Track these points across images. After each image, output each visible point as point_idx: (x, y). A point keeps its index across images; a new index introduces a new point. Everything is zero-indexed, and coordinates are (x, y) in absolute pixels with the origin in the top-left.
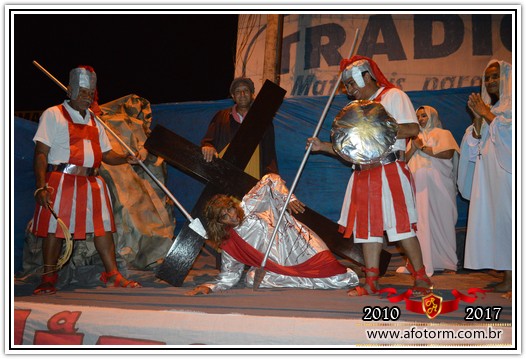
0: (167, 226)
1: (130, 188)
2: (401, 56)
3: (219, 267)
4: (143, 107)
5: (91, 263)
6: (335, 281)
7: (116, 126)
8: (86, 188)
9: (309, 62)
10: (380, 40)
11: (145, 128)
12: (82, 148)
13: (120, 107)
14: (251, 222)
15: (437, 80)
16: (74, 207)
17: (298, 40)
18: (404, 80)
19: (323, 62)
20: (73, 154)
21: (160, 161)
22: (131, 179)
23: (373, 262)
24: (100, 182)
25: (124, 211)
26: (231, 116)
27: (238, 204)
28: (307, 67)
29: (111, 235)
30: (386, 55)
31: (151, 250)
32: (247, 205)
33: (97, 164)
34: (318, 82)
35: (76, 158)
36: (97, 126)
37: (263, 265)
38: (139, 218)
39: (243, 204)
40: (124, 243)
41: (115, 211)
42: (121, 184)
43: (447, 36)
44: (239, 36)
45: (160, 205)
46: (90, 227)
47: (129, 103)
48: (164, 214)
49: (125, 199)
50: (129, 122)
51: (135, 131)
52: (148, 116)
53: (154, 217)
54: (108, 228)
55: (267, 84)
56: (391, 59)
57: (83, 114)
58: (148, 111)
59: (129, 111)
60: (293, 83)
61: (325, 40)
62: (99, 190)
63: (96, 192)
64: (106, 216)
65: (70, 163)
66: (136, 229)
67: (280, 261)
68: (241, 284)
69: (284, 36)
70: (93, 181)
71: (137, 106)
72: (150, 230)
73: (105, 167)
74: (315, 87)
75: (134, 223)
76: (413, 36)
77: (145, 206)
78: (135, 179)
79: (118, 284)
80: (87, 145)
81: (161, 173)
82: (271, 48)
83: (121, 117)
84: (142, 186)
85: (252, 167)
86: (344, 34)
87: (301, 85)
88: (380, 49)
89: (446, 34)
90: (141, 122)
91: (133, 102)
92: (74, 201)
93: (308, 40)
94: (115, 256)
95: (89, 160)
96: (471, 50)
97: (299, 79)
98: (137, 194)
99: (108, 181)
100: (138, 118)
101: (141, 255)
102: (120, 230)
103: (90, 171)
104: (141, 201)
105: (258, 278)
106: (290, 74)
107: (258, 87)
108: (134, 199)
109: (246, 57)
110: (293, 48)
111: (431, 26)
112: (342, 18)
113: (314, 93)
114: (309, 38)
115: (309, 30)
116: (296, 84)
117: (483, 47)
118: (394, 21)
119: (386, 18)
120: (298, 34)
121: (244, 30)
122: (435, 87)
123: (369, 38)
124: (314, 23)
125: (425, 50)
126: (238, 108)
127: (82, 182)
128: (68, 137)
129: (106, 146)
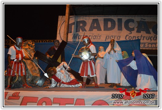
1: (30, 65)
2: (101, 30)
3: (51, 83)
4: (32, 44)
5: (20, 83)
6: (76, 85)
7: (26, 49)
8: (19, 65)
9: (77, 30)
10: (95, 25)
11: (33, 50)
14: (58, 73)
15: (109, 36)
16: (16, 69)
17: (74, 24)
18: (101, 36)
19: (81, 31)
20: (17, 57)
21: (37, 58)
22: (30, 63)
23: (85, 81)
24: (22, 64)
26: (54, 48)
28: (77, 31)
29: (25, 76)
31: (35, 79)
33: (22, 59)
34: (79, 36)
35: (17, 58)
37: (61, 82)
40: (28, 78)
41: (26, 70)
42: (28, 64)
44: (59, 21)
45: (37, 68)
46: (20, 74)
47: (29, 43)
48: (38, 71)
49: (29, 67)
50: (29, 48)
52: (34, 46)
54: (24, 74)
56: (98, 30)
57: (19, 48)
61: (81, 25)
63: (21, 66)
64: (24, 71)
67: (65, 82)
68: (56, 86)
69: (69, 23)
71: (31, 43)
72: (34, 74)
73: (24, 60)
74: (78, 37)
75: (31, 73)
76: (103, 25)
77: (33, 69)
78: (31, 62)
79: (27, 87)
84: (33, 64)
85: (59, 60)
86: (86, 23)
87: (75, 37)
88: (95, 28)
89: (111, 25)
90: (32, 48)
92: (16, 68)
94: (26, 81)
95: (20, 58)
96: (117, 29)
97: (74, 35)
98: (31, 66)
100: (31, 47)
101: (32, 81)
102: (27, 75)
104: (32, 68)
105: (60, 85)
106: (72, 33)
108: (31, 67)
109: (60, 28)
110: (73, 26)
111: (108, 23)
112: (86, 19)
113: (78, 38)
114: (77, 24)
115: (77, 22)
116: (73, 36)
117: (120, 29)
118: (99, 21)
119: (97, 20)
120: (74, 23)
121: (60, 21)
122: (108, 38)
123: (92, 25)
124: (79, 20)
125: (106, 29)
126: (56, 47)
127: (18, 63)
128: (16, 53)
129: (24, 55)
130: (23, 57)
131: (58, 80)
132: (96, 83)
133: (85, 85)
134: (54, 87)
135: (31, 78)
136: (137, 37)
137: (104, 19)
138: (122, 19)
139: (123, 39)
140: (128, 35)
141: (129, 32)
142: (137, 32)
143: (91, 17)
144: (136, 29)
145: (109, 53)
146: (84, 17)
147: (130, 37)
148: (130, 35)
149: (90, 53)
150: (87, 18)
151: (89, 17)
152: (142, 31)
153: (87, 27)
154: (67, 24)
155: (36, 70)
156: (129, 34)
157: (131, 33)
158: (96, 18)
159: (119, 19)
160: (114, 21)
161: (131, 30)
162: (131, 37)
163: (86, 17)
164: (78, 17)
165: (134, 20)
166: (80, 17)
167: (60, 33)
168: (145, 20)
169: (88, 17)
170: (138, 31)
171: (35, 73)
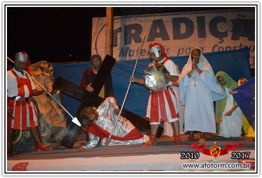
0: (64, 121)
1: (46, 105)
2: (168, 39)
3: (88, 140)
4: (49, 67)
5: (28, 141)
7: (37, 77)
8: (26, 107)
9: (126, 41)
10: (158, 31)
11: (51, 77)
12: (23, 89)
13: (38, 67)
15: (183, 49)
16: (21, 116)
17: (121, 31)
18: (169, 49)
19: (133, 41)
20: (20, 92)
21: (58, 92)
22: (46, 101)
24: (32, 104)
25: (43, 116)
26: (92, 71)
28: (126, 43)
29: (38, 128)
30: (161, 38)
31: (57, 133)
32: (100, 111)
33: (30, 96)
34: (131, 51)
35: (21, 94)
36: (29, 78)
37: (110, 137)
38: (51, 119)
40: (44, 131)
41: (39, 116)
43: (187, 29)
44: (93, 27)
45: (60, 112)
46: (28, 125)
47: (42, 65)
48: (62, 116)
49: (43, 111)
50: (43, 74)
51: (46, 79)
52: (51, 71)
53: (58, 118)
55: (107, 56)
56: (163, 40)
57: (23, 73)
58: (51, 68)
59: (42, 69)
60: (119, 51)
61: (133, 31)
62: (32, 107)
63: (30, 108)
64: (35, 119)
65: (18, 96)
66: (49, 124)
69: (114, 29)
70: (29, 103)
71: (46, 66)
72: (56, 124)
74: (130, 53)
75: (49, 122)
76: (172, 29)
77: (53, 113)
78: (48, 101)
80: (26, 88)
81: (59, 98)
82: (108, 37)
83: (39, 72)
84: (51, 104)
86: (142, 28)
87: (123, 53)
88: (158, 35)
89: (186, 29)
90: (48, 74)
91: (44, 64)
92: (21, 113)
93: (125, 31)
94: (40, 137)
95: (27, 94)
96: (197, 36)
97: (122, 49)
98: (49, 108)
99: (35, 103)
100: (47, 72)
101: (52, 136)
102: (42, 125)
103: (27, 99)
104: (51, 111)
106: (118, 47)
107: (103, 58)
108: (48, 110)
109: (97, 39)
110: (119, 35)
111: (180, 25)
112: (141, 21)
113: (130, 55)
114: (127, 29)
115: (126, 27)
116: (121, 52)
117: (202, 35)
118: (164, 23)
119: (161, 21)
120: (121, 28)
121: (95, 27)
122: (183, 52)
123: (153, 30)
124: (128, 23)
125: (177, 36)
126: (95, 68)
127: (24, 104)
128: (17, 84)
131: (101, 133)
135: (50, 131)
136: (232, 47)
137: (173, 19)
138: (204, 17)
139: (208, 50)
140: (217, 46)
141: (218, 40)
142: (231, 39)
143: (149, 16)
144: (230, 35)
146: (137, 17)
147: (220, 48)
148: (220, 45)
150: (143, 19)
151: (146, 16)
152: (241, 37)
153: (144, 35)
154: (110, 28)
155: (58, 115)
156: (219, 43)
157: (223, 41)
158: (158, 18)
159: (198, 18)
160: (192, 22)
161: (221, 36)
162: (223, 48)
163: (141, 17)
164: (127, 17)
165: (226, 18)
166: (131, 17)
167: (96, 48)
168: (245, 16)
169: (144, 16)
170: (235, 38)
171: (57, 122)
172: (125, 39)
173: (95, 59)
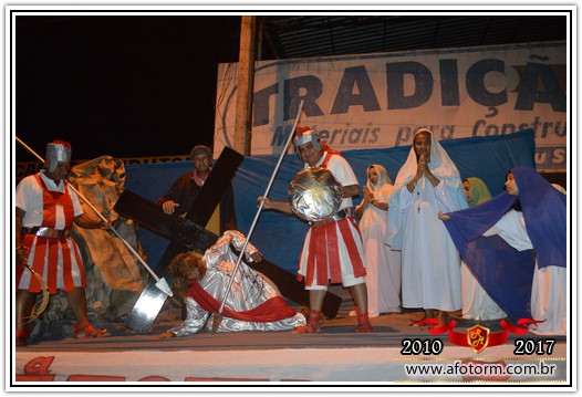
0: (138, 281)
1: (101, 246)
2: (376, 107)
4: (116, 168)
6: (284, 324)
7: (88, 189)
8: (57, 248)
9: (288, 113)
10: (356, 91)
11: (117, 189)
12: (54, 213)
13: (94, 168)
14: (212, 273)
15: (409, 129)
16: (46, 265)
17: (277, 92)
18: (379, 130)
20: (46, 217)
22: (102, 239)
23: (316, 305)
24: (70, 243)
25: (95, 268)
27: (200, 259)
28: (286, 118)
29: (82, 291)
30: (361, 106)
31: (121, 303)
33: (69, 226)
35: (49, 222)
36: (70, 193)
37: (221, 311)
38: (111, 274)
39: (204, 257)
40: (95, 297)
41: (87, 266)
42: (93, 243)
43: (418, 88)
44: (219, 84)
46: (60, 284)
47: (103, 165)
48: (136, 269)
49: (97, 257)
50: (101, 184)
51: (107, 193)
52: (122, 176)
53: (124, 272)
54: (77, 284)
55: (226, 150)
56: (366, 110)
58: (121, 171)
59: (103, 172)
60: (272, 134)
61: (303, 92)
62: (69, 250)
63: (66, 252)
64: (75, 273)
65: (43, 226)
66: (107, 284)
69: (255, 91)
70: (64, 242)
71: (111, 166)
72: (120, 284)
75: (106, 279)
76: (386, 88)
77: (115, 263)
78: (106, 238)
81: (133, 231)
82: (242, 106)
83: (95, 179)
84: (113, 244)
85: (213, 225)
86: (321, 86)
87: (279, 138)
88: (355, 101)
89: (417, 86)
90: (113, 184)
91: (107, 163)
92: (46, 259)
93: (286, 91)
94: (86, 310)
95: (60, 223)
96: (441, 101)
97: (278, 129)
98: (108, 252)
99: (80, 241)
100: (112, 180)
101: (112, 308)
102: (92, 286)
103: (61, 233)
104: (112, 258)
106: (270, 125)
108: (105, 257)
110: (273, 99)
111: (402, 79)
112: (319, 71)
114: (288, 89)
115: (287, 82)
116: (276, 135)
117: (451, 98)
118: (369, 74)
119: (361, 71)
120: (276, 85)
121: (222, 83)
122: (408, 136)
123: (345, 90)
124: (292, 75)
125: (397, 101)
126: (199, 173)
127: (53, 242)
129: (78, 210)
130: (71, 219)
131: (210, 305)
132: (363, 312)
133: (317, 319)
134: (198, 332)
135: (107, 299)
136: (517, 125)
137: (388, 65)
138: (456, 60)
139: (462, 133)
140: (484, 122)
141: (485, 110)
142: (516, 108)
143: (337, 59)
144: (512, 98)
145: (411, 187)
146: (311, 61)
147: (490, 127)
148: (490, 121)
149: (336, 187)
150: (325, 65)
151: (331, 60)
152: (536, 105)
153: (326, 101)
154: (246, 87)
155: (125, 266)
156: (487, 116)
157: (496, 113)
158: (355, 63)
159: (443, 63)
160: (428, 73)
161: (493, 101)
162: (496, 128)
163: (319, 61)
164: (290, 62)
165: (503, 63)
166: (297, 62)
167: (224, 128)
168: (546, 58)
169: (325, 60)
170: (523, 105)
171: (123, 280)
172: (286, 109)
173: (201, 156)
